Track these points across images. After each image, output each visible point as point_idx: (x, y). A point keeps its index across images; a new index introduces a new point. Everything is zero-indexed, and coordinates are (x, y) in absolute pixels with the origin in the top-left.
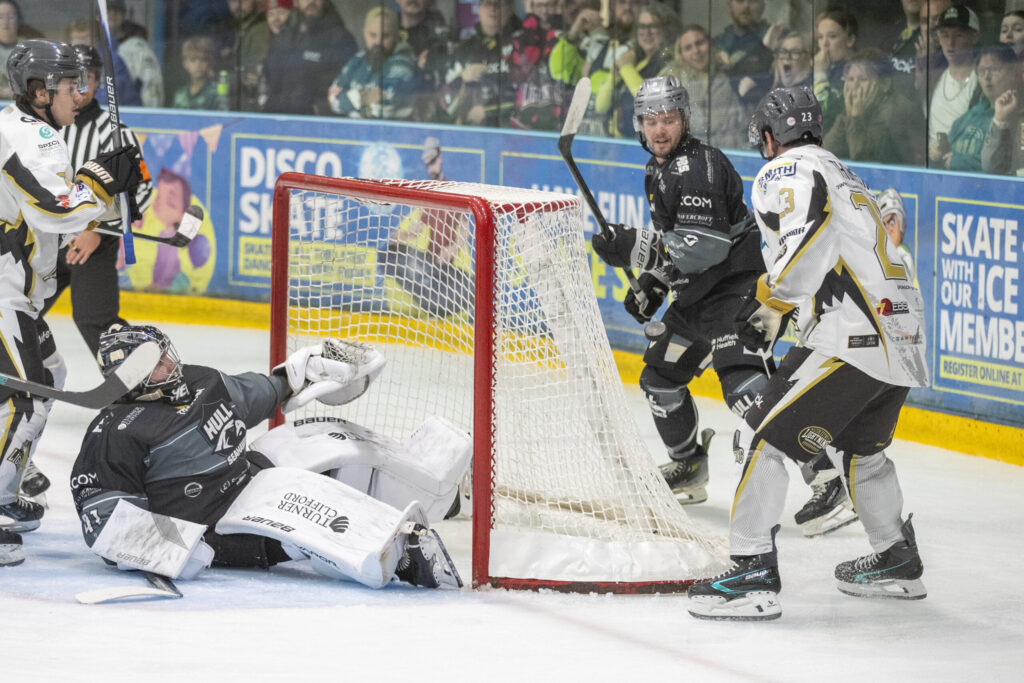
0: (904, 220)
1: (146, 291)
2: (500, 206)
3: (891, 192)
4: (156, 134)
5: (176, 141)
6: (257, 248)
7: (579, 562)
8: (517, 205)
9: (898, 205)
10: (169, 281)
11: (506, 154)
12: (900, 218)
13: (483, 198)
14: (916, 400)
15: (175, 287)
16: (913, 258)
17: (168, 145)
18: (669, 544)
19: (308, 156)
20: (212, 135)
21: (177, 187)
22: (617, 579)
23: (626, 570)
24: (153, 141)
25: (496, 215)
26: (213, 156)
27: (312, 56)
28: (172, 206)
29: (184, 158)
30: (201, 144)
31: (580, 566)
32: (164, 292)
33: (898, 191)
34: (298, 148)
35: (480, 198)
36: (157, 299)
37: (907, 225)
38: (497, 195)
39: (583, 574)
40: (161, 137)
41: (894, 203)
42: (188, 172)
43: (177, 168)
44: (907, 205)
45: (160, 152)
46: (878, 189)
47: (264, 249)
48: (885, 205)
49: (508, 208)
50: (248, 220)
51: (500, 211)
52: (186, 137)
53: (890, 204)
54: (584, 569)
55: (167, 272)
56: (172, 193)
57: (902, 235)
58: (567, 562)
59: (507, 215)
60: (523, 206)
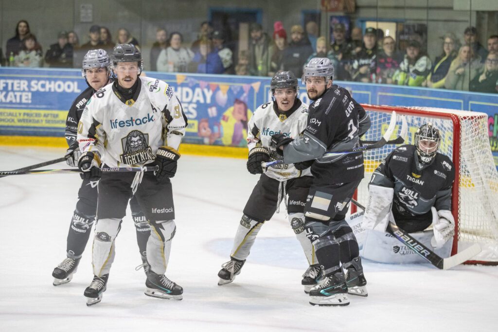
1: (230, 146)
2: (462, 117)
4: (233, 86)
5: (242, 88)
8: (468, 117)
10: (239, 142)
11: (380, 93)
13: (456, 114)
15: (241, 144)
17: (239, 89)
20: (256, 86)
21: (242, 106)
24: (232, 88)
25: (461, 121)
26: (257, 94)
27: (296, 55)
28: (240, 113)
29: (245, 95)
30: (252, 90)
32: (237, 147)
35: (453, 114)
36: (234, 149)
38: (461, 113)
40: (236, 87)
42: (247, 100)
43: (242, 99)
45: (235, 92)
49: (465, 118)
51: (462, 119)
52: (246, 87)
55: (238, 139)
56: (240, 108)
59: (464, 120)
60: (470, 117)
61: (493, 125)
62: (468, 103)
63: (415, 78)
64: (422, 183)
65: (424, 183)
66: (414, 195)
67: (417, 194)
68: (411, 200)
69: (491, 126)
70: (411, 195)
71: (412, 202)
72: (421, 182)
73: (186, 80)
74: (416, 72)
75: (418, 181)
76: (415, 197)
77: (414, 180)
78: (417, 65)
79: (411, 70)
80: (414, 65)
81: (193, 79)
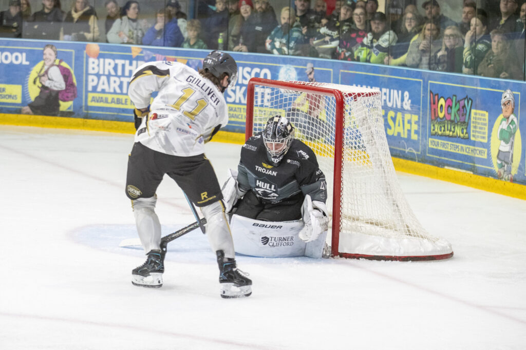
0: (514, 103)
2: (347, 94)
3: (509, 91)
4: (191, 60)
6: (234, 109)
7: (377, 247)
8: (354, 94)
9: (512, 97)
11: (342, 71)
12: (512, 102)
13: (339, 90)
14: (517, 180)
16: (518, 119)
17: (197, 64)
18: (415, 240)
19: (257, 70)
22: (393, 255)
23: (397, 251)
24: (190, 63)
25: (345, 97)
27: (259, 28)
31: (378, 249)
33: (512, 90)
34: (252, 67)
37: (515, 105)
39: (378, 252)
40: (194, 61)
41: (510, 96)
44: (515, 96)
46: (503, 89)
47: (237, 109)
48: (506, 97)
49: (350, 95)
50: (230, 97)
51: (346, 96)
53: (508, 96)
54: (379, 250)
57: (513, 109)
58: (372, 247)
59: (350, 98)
60: (356, 94)
61: (451, 108)
62: (428, 82)
63: (377, 54)
64: (275, 174)
65: (277, 174)
66: (270, 187)
67: (273, 186)
68: (271, 194)
69: (449, 108)
70: (268, 188)
71: (272, 194)
72: (274, 172)
73: (141, 53)
74: (379, 47)
75: (271, 171)
76: (273, 189)
77: (264, 171)
78: (380, 39)
79: (375, 45)
80: (378, 40)
81: (148, 52)
